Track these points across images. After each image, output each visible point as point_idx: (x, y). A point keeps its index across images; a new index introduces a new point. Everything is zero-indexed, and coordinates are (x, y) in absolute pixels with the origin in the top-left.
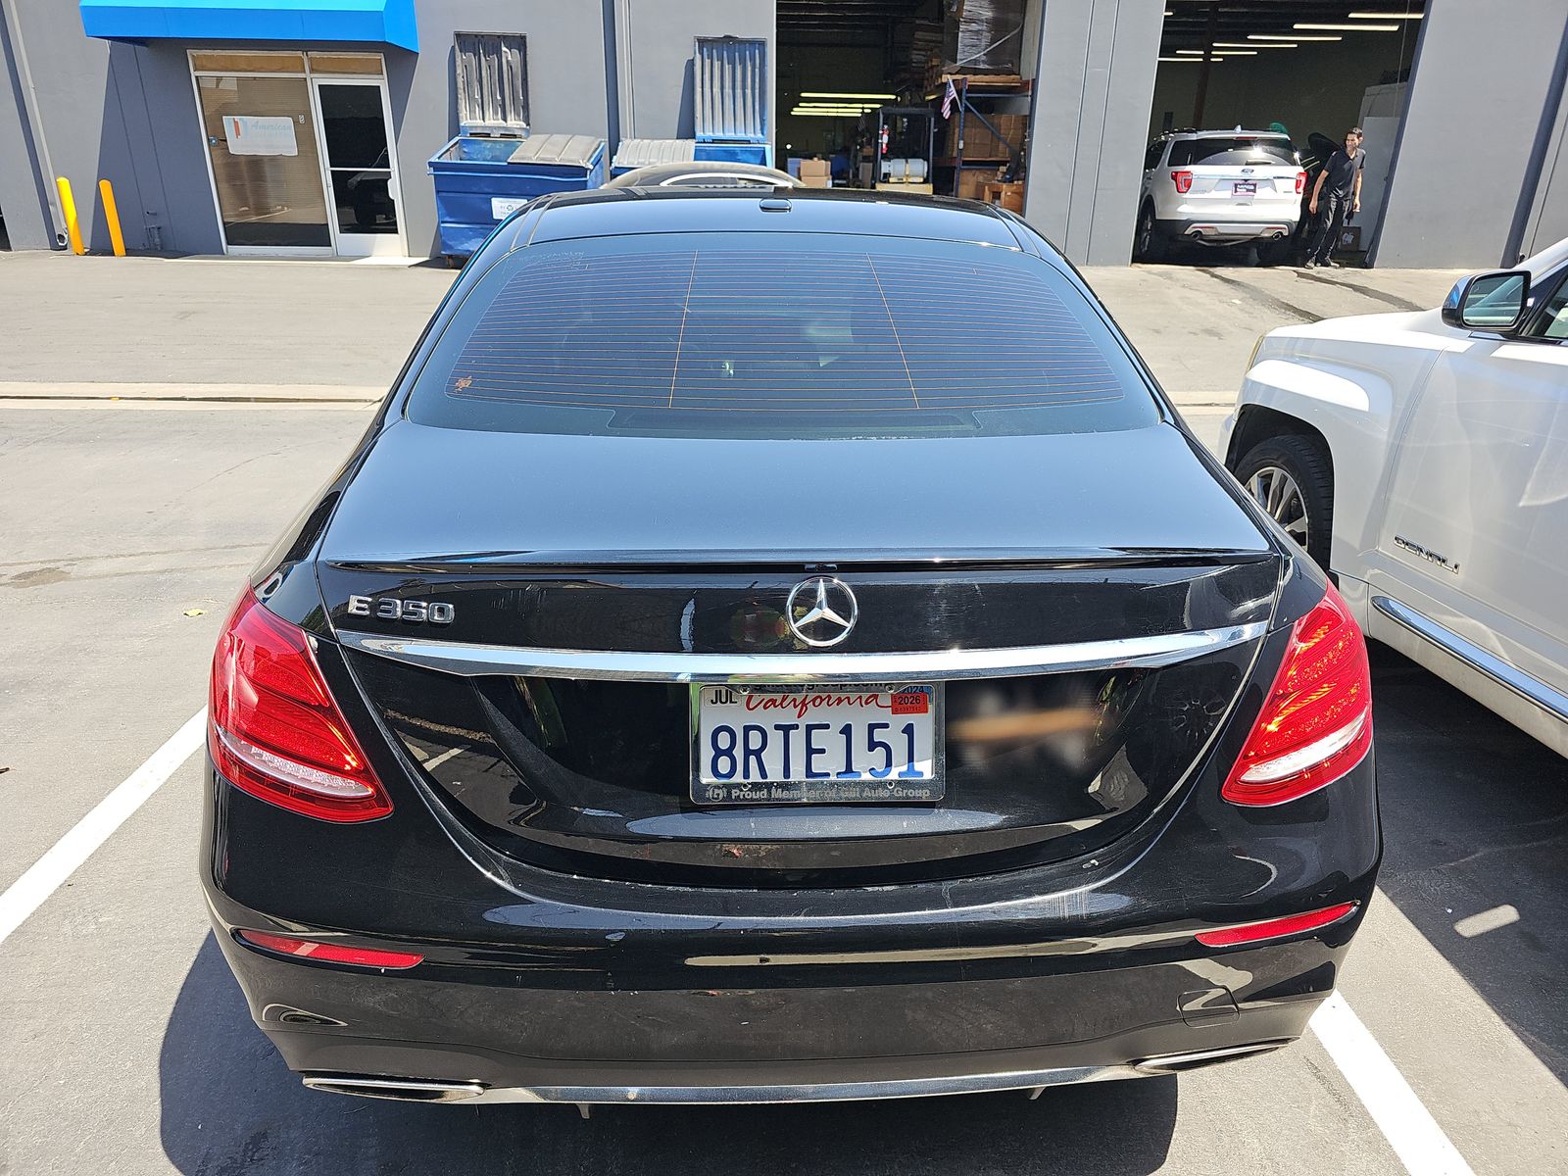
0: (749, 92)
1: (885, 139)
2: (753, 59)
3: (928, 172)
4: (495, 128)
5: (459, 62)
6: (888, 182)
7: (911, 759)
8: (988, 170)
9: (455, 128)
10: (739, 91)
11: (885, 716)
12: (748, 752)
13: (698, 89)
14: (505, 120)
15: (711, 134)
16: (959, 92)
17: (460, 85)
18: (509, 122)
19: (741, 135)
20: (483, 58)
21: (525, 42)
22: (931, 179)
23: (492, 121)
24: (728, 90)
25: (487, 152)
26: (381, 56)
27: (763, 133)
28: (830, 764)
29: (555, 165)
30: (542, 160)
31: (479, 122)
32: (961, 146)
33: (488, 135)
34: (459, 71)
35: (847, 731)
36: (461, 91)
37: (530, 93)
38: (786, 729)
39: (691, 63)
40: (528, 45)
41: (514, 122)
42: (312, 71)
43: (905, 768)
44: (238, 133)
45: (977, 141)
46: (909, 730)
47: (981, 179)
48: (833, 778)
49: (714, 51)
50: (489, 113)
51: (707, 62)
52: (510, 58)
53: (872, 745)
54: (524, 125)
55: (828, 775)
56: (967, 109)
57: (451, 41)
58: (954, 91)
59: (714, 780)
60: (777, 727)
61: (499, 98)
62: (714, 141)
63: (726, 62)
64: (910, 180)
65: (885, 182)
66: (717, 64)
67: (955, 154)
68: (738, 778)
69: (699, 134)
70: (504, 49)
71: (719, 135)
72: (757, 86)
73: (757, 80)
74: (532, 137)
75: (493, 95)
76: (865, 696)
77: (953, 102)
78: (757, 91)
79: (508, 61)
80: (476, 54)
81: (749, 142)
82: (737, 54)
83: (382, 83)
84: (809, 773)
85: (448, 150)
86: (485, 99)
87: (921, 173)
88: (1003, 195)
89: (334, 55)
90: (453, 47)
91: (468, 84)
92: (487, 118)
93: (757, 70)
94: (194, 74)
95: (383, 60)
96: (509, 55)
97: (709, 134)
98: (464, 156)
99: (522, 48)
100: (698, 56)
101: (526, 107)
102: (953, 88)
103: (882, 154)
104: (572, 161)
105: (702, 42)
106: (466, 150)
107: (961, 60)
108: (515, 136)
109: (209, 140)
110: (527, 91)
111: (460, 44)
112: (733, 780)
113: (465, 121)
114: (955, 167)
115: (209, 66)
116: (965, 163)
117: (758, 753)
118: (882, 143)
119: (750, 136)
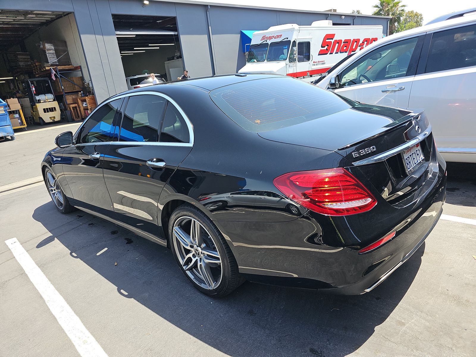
1: (34, 89)
3: (54, 97)
6: (41, 103)
8: (75, 94)
16: (56, 72)
22: (55, 99)
32: (63, 88)
45: (68, 86)
47: (74, 97)
56: (61, 77)
58: (54, 72)
64: (49, 101)
65: (39, 103)
67: (61, 91)
77: (55, 75)
87: (52, 98)
88: (87, 100)
102: (53, 71)
103: (34, 94)
107: (50, 62)
114: (63, 95)
116: (66, 93)
118: (33, 90)
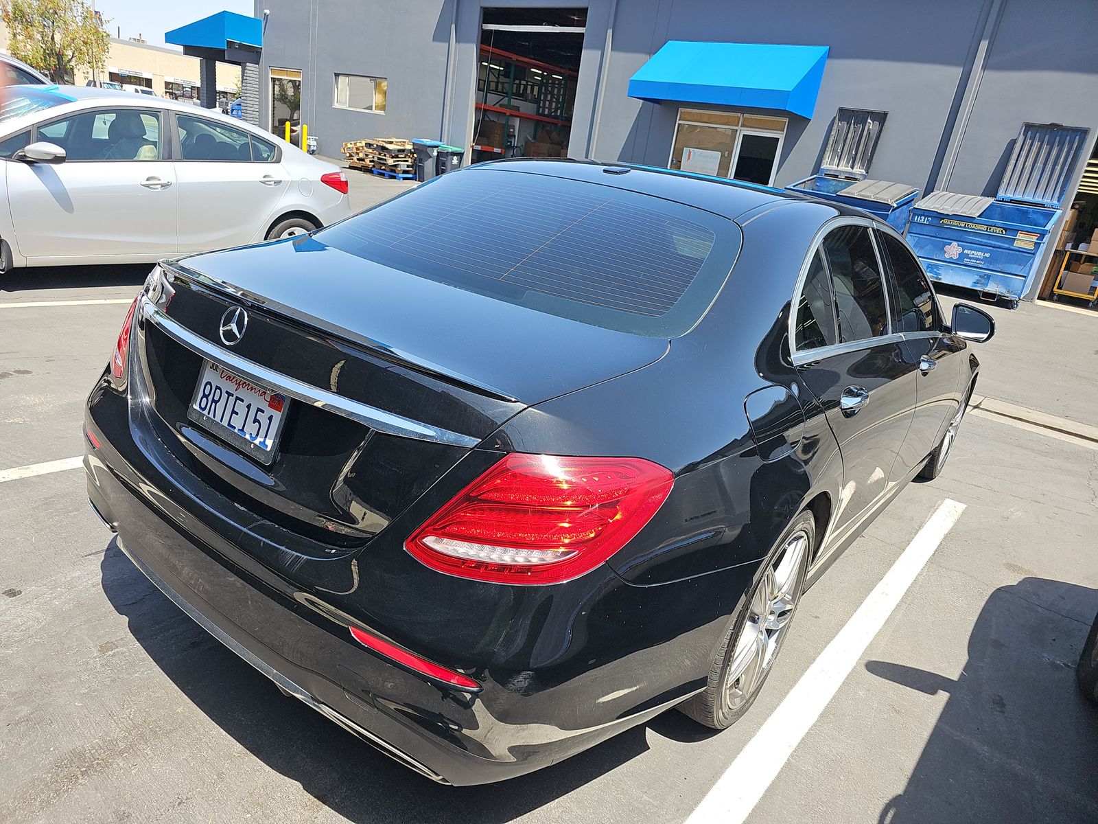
0: (1058, 168)
2: (1072, 144)
4: (843, 172)
5: (835, 126)
7: (266, 437)
9: (817, 169)
10: (1049, 167)
11: (265, 406)
12: (213, 401)
13: (1013, 161)
14: (852, 168)
15: (1011, 196)
17: (831, 142)
18: (855, 169)
19: (1038, 200)
20: (852, 126)
21: (886, 118)
23: (844, 167)
24: (1039, 165)
25: (831, 187)
26: (787, 120)
27: (1059, 201)
28: (237, 422)
29: (869, 201)
30: (861, 196)
31: (835, 167)
33: (837, 176)
34: (833, 133)
35: (249, 407)
36: (829, 146)
37: (876, 151)
38: (230, 394)
39: (1014, 142)
40: (887, 119)
41: (858, 170)
42: (743, 125)
43: (262, 440)
44: (689, 158)
46: (270, 418)
48: (236, 431)
49: (1038, 134)
50: (844, 161)
51: (1028, 142)
52: (871, 127)
53: (256, 421)
54: (865, 173)
55: (235, 428)
57: (835, 112)
59: (198, 409)
60: (227, 392)
61: (854, 153)
62: (1012, 201)
63: (1045, 142)
66: (1036, 145)
68: (206, 412)
69: (1001, 194)
70: (869, 121)
71: (1018, 197)
72: (1068, 164)
73: (1070, 160)
74: (866, 180)
75: (850, 150)
76: (262, 390)
78: (1066, 168)
79: (869, 129)
80: (849, 123)
81: (1043, 205)
82: (1058, 138)
83: (781, 136)
84: (229, 424)
85: (805, 182)
86: (844, 153)
89: (759, 117)
90: (835, 118)
91: (836, 142)
92: (840, 165)
93: (1072, 152)
94: (678, 122)
95: (787, 123)
96: (871, 125)
97: (1010, 195)
98: (815, 188)
99: (883, 121)
100: (1021, 138)
101: (870, 161)
104: (882, 199)
105: (1029, 127)
106: (818, 184)
108: (856, 179)
109: (672, 161)
110: (875, 149)
111: (840, 116)
112: (204, 412)
113: (825, 165)
115: (688, 118)
117: (216, 402)
119: (1047, 201)
